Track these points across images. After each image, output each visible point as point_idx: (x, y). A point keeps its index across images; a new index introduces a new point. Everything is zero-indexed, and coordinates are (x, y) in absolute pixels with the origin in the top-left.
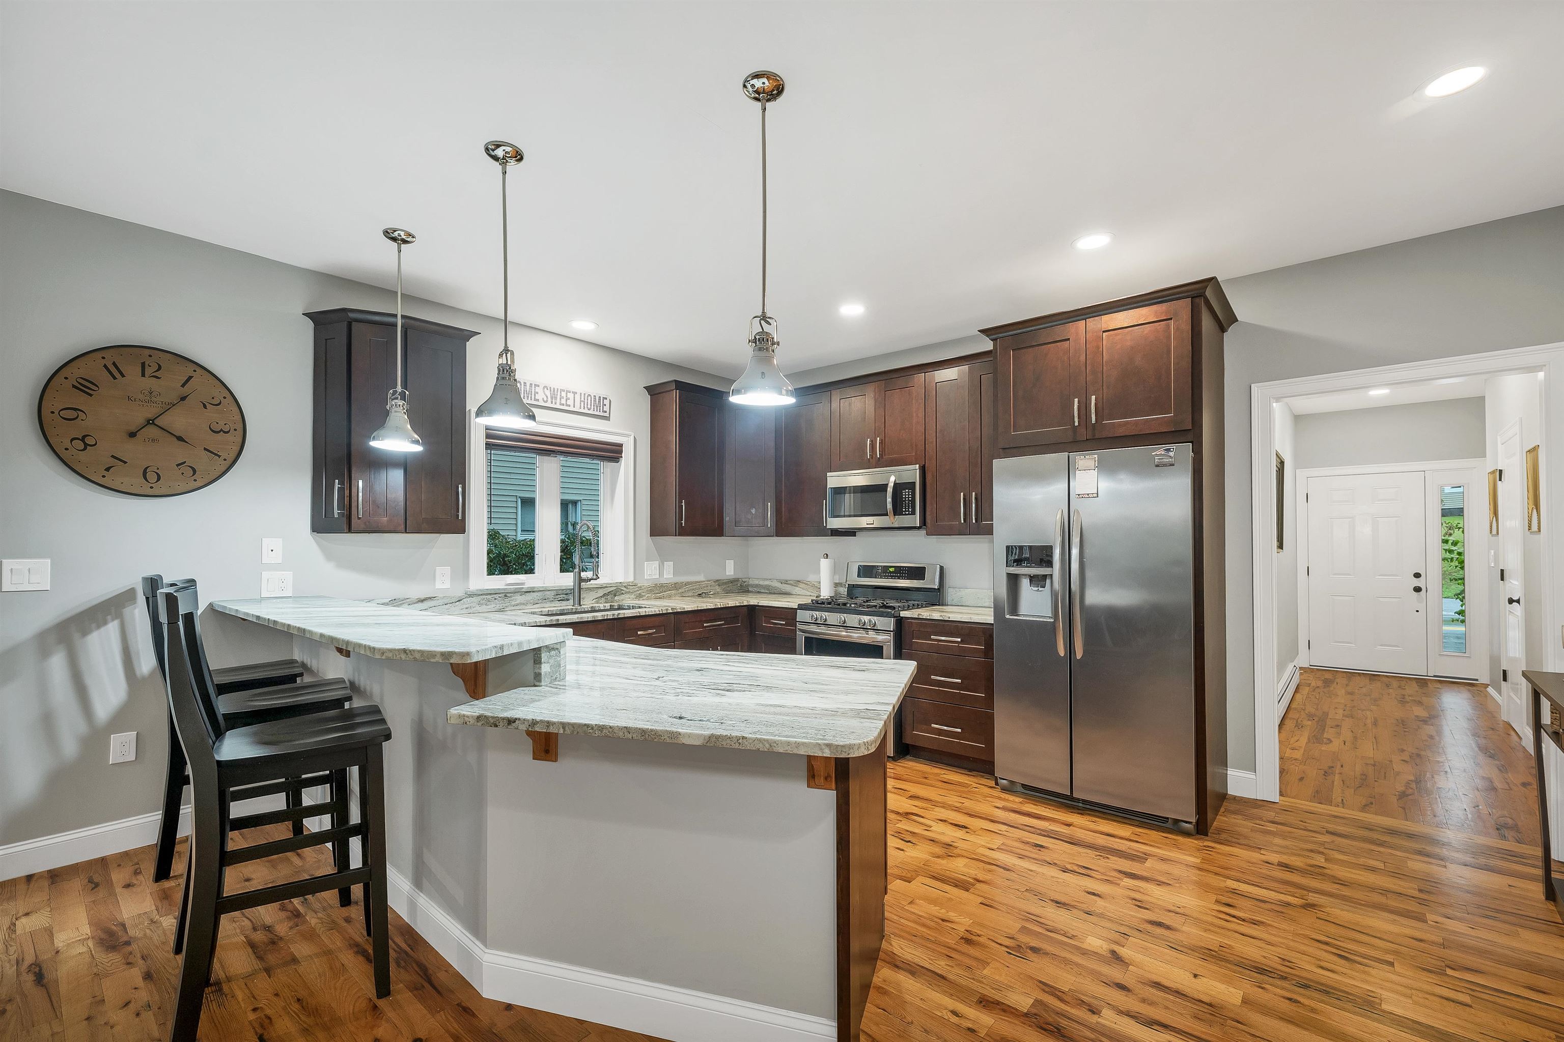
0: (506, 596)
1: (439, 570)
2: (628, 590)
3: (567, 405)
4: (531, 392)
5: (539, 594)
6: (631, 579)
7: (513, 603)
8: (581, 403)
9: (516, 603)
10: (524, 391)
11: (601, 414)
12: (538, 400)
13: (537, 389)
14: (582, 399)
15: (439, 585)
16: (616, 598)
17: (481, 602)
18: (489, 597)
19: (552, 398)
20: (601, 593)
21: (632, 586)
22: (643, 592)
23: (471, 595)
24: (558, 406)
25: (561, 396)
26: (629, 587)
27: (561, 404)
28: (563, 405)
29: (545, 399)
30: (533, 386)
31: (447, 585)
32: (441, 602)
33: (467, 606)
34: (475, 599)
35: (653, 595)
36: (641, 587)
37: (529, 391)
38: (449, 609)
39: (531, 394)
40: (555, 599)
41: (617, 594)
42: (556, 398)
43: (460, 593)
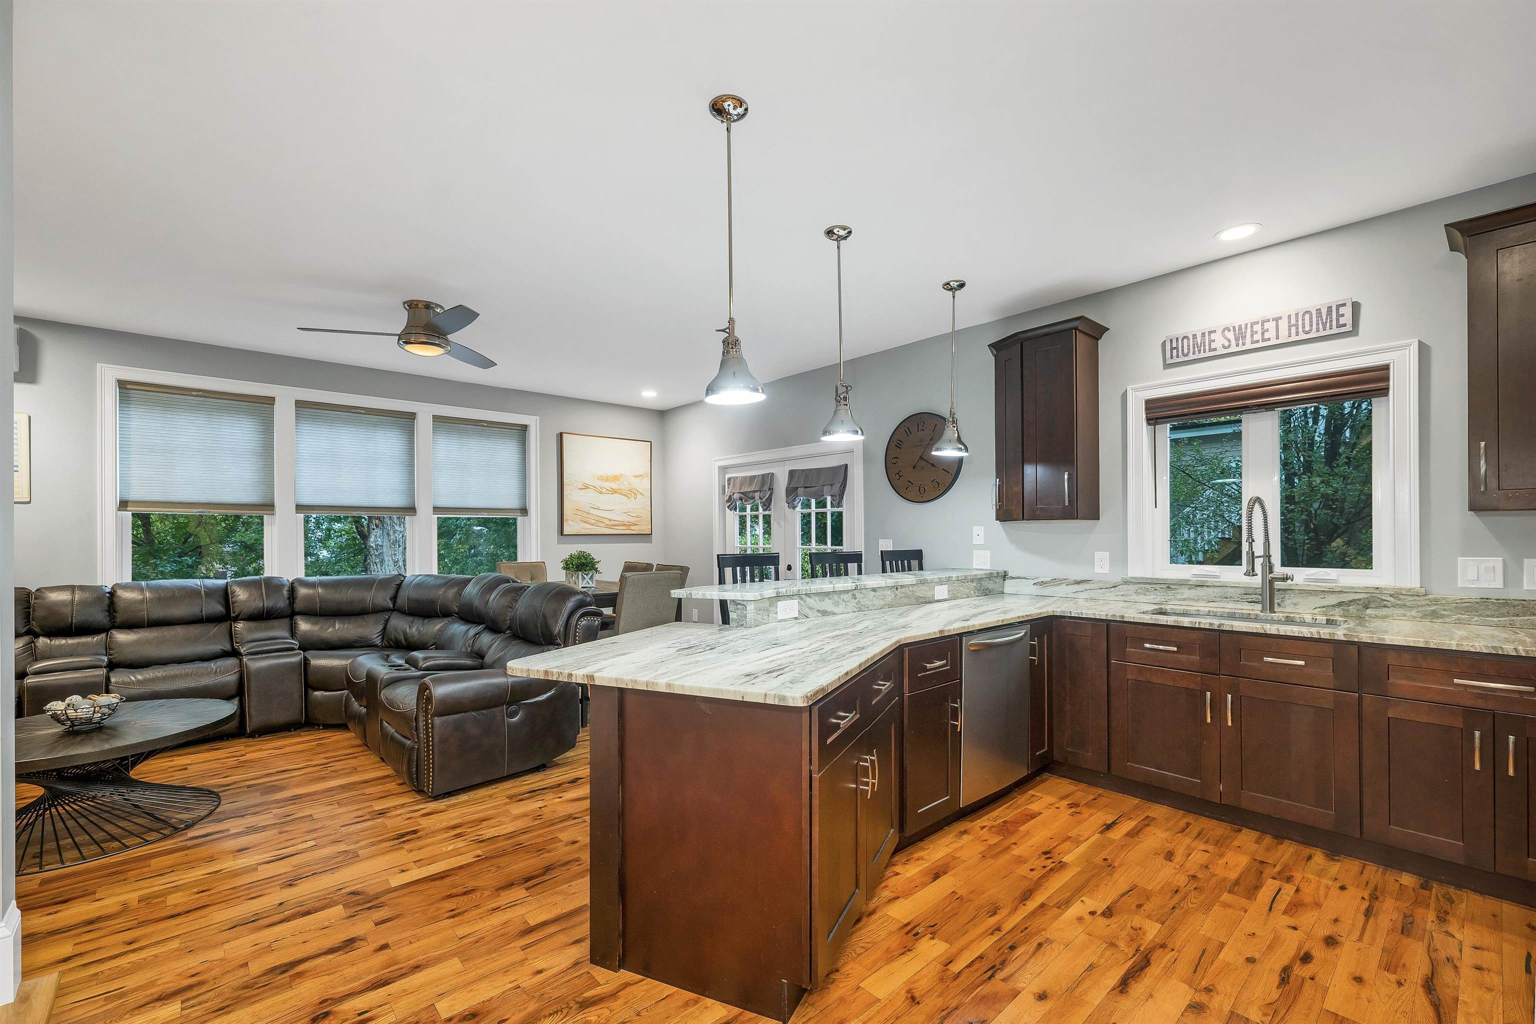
0: (1169, 587)
1: (1098, 555)
2: (1399, 602)
3: (1264, 340)
4: (1204, 343)
5: (1216, 590)
6: (1412, 581)
7: (1179, 597)
8: (1290, 330)
9: (1183, 597)
10: (1194, 345)
11: (1335, 331)
12: (1215, 349)
13: (1213, 336)
14: (1293, 322)
15: (1097, 570)
16: (1369, 611)
17: (1139, 591)
18: (1147, 586)
19: (1237, 339)
20: (1333, 600)
21: (1412, 595)
22: (1445, 610)
23: (1126, 582)
24: (1249, 346)
25: (1252, 331)
26: (1401, 597)
27: (1253, 342)
28: (1258, 341)
29: (1227, 344)
30: (1207, 334)
31: (1106, 570)
32: (1096, 586)
33: (1123, 593)
34: (1132, 588)
35: (1476, 618)
36: (1436, 600)
37: (1201, 343)
38: (1104, 594)
39: (1204, 346)
40: (1242, 599)
41: (1372, 605)
42: (1244, 337)
43: (1117, 579)
